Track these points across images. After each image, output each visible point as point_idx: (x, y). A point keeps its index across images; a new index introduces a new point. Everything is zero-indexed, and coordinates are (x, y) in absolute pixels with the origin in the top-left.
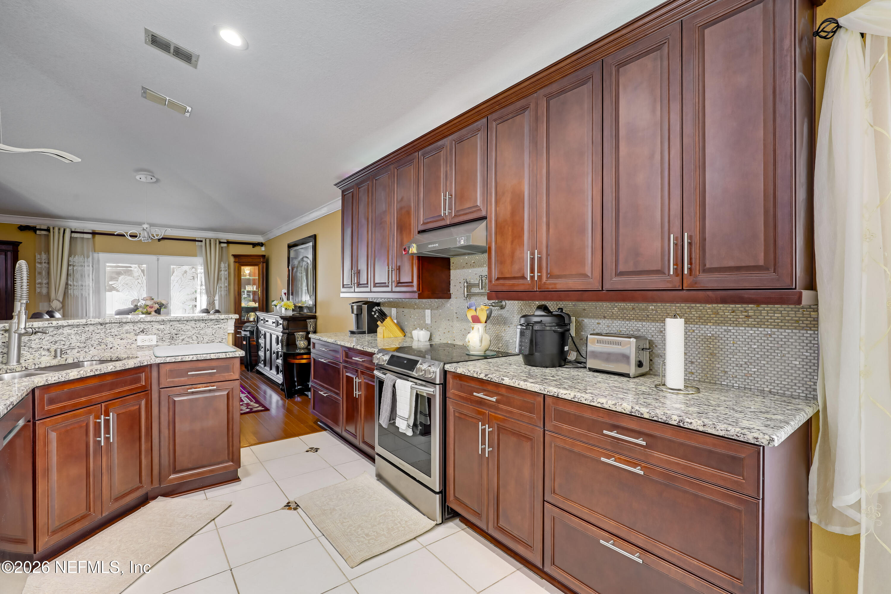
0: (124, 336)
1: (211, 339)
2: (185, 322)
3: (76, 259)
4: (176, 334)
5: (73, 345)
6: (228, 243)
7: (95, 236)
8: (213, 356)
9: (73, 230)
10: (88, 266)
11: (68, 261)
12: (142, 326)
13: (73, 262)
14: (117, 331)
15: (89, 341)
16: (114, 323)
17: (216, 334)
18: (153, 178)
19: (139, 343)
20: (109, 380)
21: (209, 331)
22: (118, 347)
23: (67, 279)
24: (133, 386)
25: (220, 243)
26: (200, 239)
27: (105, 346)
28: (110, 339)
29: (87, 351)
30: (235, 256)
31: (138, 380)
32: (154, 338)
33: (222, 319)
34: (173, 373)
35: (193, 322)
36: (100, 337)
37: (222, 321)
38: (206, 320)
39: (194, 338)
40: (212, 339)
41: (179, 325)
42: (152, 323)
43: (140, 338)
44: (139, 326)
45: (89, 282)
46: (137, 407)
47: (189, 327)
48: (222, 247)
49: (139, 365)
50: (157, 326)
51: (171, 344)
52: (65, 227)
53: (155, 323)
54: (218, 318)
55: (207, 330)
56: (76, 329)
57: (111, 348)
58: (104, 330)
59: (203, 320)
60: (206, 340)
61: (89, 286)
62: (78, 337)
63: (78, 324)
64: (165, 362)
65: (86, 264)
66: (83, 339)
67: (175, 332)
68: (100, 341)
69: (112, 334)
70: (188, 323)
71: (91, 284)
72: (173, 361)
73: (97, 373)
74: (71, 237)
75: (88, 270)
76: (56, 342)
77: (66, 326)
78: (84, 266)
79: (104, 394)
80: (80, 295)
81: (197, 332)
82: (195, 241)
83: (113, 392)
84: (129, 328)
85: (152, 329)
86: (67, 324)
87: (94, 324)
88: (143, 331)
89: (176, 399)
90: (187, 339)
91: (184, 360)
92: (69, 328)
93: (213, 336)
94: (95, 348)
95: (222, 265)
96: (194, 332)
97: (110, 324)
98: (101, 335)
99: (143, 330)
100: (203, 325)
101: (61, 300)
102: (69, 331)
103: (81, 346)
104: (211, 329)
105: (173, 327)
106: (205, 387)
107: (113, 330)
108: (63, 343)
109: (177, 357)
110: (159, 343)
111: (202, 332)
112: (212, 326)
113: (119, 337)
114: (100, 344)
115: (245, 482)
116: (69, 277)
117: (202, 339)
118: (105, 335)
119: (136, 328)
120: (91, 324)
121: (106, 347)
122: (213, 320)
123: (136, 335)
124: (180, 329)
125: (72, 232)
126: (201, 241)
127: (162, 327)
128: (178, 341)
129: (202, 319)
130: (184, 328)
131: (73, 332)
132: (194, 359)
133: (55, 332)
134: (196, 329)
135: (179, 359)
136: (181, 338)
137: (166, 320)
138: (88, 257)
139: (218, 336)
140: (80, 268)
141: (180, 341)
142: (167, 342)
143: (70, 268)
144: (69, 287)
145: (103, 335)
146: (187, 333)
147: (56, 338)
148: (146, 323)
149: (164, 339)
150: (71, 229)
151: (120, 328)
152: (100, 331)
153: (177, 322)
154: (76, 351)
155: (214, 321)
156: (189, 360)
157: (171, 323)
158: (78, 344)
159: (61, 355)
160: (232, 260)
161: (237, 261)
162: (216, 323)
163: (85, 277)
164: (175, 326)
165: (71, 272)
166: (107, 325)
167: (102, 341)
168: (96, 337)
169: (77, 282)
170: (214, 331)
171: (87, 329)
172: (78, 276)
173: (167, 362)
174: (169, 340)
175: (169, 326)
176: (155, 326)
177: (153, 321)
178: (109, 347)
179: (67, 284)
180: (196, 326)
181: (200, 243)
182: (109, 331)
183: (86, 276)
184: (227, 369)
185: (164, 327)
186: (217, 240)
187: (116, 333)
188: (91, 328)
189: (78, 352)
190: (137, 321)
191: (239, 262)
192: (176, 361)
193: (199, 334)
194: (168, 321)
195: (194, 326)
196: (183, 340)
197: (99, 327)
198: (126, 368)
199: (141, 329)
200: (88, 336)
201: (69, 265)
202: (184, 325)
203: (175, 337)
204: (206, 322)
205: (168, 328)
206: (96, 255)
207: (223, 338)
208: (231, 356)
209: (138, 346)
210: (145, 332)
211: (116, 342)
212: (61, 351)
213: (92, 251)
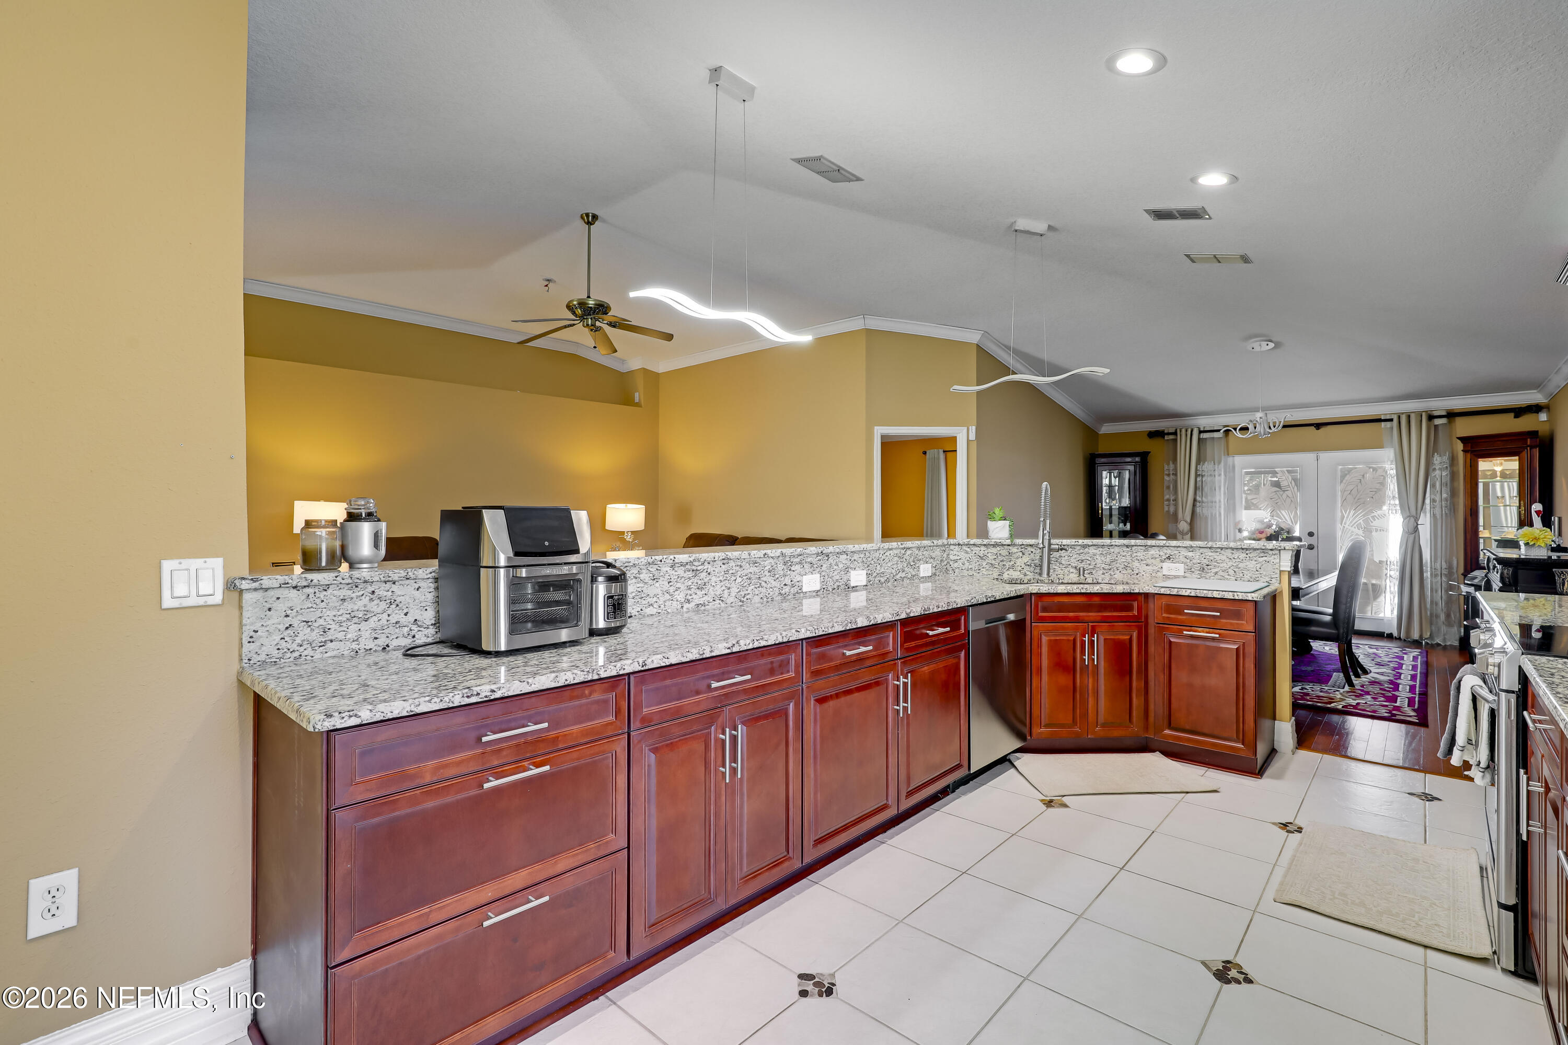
0: (1149, 562)
1: (1254, 576)
2: (1219, 550)
3: (1206, 467)
4: (1208, 565)
5: (1098, 566)
6: (1451, 415)
7: (1229, 433)
8: (1216, 595)
9: (1202, 429)
10: (1220, 475)
11: (1196, 470)
12: (1169, 552)
13: (1203, 471)
14: (1143, 555)
15: (1114, 563)
16: (1140, 546)
17: (1262, 569)
18: (1269, 343)
19: (1165, 572)
20: (1096, 600)
21: (1251, 565)
22: (1143, 573)
23: (1195, 494)
24: (1124, 614)
25: (1431, 418)
26: (1388, 417)
27: (1131, 571)
28: (1136, 564)
29: (1113, 574)
30: (1463, 440)
31: (1130, 608)
32: (1181, 567)
33: (1271, 550)
34: (1170, 609)
35: (1230, 551)
36: (1125, 560)
37: (1271, 552)
38: (1247, 549)
39: (1231, 572)
40: (1256, 576)
41: (1211, 554)
42: (1178, 549)
43: (1166, 565)
44: (1165, 551)
45: (1221, 497)
46: (1128, 637)
47: (1224, 558)
48: (1436, 426)
49: (1129, 591)
50: (1184, 552)
51: (1202, 577)
52: (1193, 427)
53: (1183, 549)
54: (1263, 548)
55: (1248, 563)
56: (1101, 549)
57: (1137, 574)
58: (1130, 553)
59: (1243, 549)
60: (1247, 577)
61: (1220, 501)
62: (1103, 558)
63: (1102, 544)
64: (1159, 592)
65: (1216, 473)
66: (1108, 560)
67: (1205, 561)
68: (1126, 564)
69: (1139, 558)
70: (1222, 552)
71: (1222, 500)
72: (1168, 593)
73: (1082, 591)
74: (1199, 439)
75: (1220, 480)
76: (1082, 561)
77: (1092, 545)
78: (1215, 476)
79: (1091, 614)
80: (1209, 514)
81: (1235, 564)
82: (1379, 420)
83: (1100, 614)
84: (1155, 553)
85: (1179, 556)
86: (1091, 544)
87: (1119, 546)
88: (1169, 558)
89: (1172, 640)
90: (1221, 573)
91: (1180, 593)
92: (1095, 547)
93: (1257, 573)
94: (1120, 572)
95: (1437, 459)
96: (1230, 564)
97: (1136, 547)
98: (1127, 558)
99: (1169, 556)
100: (1242, 556)
101: (1189, 521)
102: (1095, 551)
103: (1106, 568)
104: (1253, 562)
105: (1203, 555)
106: (1207, 633)
107: (1139, 554)
108: (1088, 562)
109: (1173, 589)
110: (1186, 575)
111: (1241, 565)
112: (1255, 559)
113: (1145, 562)
114: (1126, 567)
115: (1265, 783)
116: (1197, 492)
117: (1241, 575)
118: (1131, 558)
119: (1161, 553)
120: (1116, 545)
121: (1133, 573)
122: (1258, 549)
123: (1162, 561)
124: (1213, 559)
125: (1200, 432)
126: (1391, 420)
127: (1190, 554)
128: (1210, 574)
129: (1240, 547)
130: (1218, 558)
131: (1099, 553)
132: (1192, 595)
133: (1082, 551)
134: (1234, 561)
135: (1174, 592)
136: (1214, 571)
137: (1194, 546)
138: (1219, 463)
139: (1264, 573)
140: (1209, 479)
141: (1213, 575)
142: (1197, 573)
143: (1198, 479)
144: (1198, 504)
145: (1129, 558)
146: (1221, 565)
147: (1082, 557)
148: (1172, 548)
149: (1193, 570)
150: (1199, 428)
151: (1146, 552)
152: (1126, 554)
153: (1209, 550)
154: (1101, 572)
155: (1258, 552)
156: (1186, 594)
157: (1202, 550)
158: (1103, 565)
159: (1084, 573)
160: (1460, 446)
161: (1469, 448)
162: (1262, 555)
163: (1215, 490)
164: (1207, 554)
165: (1199, 484)
166: (1134, 548)
167: (1128, 565)
168: (1122, 560)
169: (1205, 497)
170: (1259, 566)
171: (1112, 550)
172: (1206, 489)
173: (1162, 593)
174: (1198, 572)
175: (1199, 554)
176: (1182, 553)
177: (1179, 547)
178: (1136, 572)
179: (1195, 500)
180: (1233, 556)
181: (1388, 424)
182: (1135, 554)
183: (1217, 488)
184: (1237, 615)
185: (1193, 555)
186: (1424, 414)
187: (1142, 557)
188: (1117, 550)
189: (1103, 574)
190: (1162, 545)
191: (1472, 452)
192: (1171, 593)
193: (1237, 567)
194: (1197, 547)
195: (1230, 555)
196: (1216, 573)
197: (1125, 549)
198: (1113, 592)
199: (1168, 555)
200: (1113, 558)
201: (1197, 476)
202: (1218, 553)
203: (1206, 567)
204: (1247, 552)
205: (1198, 557)
206: (1230, 459)
207: (1273, 576)
208: (1240, 598)
209: (1164, 575)
210: (1171, 559)
211: (1142, 567)
212: (1084, 569)
213: (1224, 455)
